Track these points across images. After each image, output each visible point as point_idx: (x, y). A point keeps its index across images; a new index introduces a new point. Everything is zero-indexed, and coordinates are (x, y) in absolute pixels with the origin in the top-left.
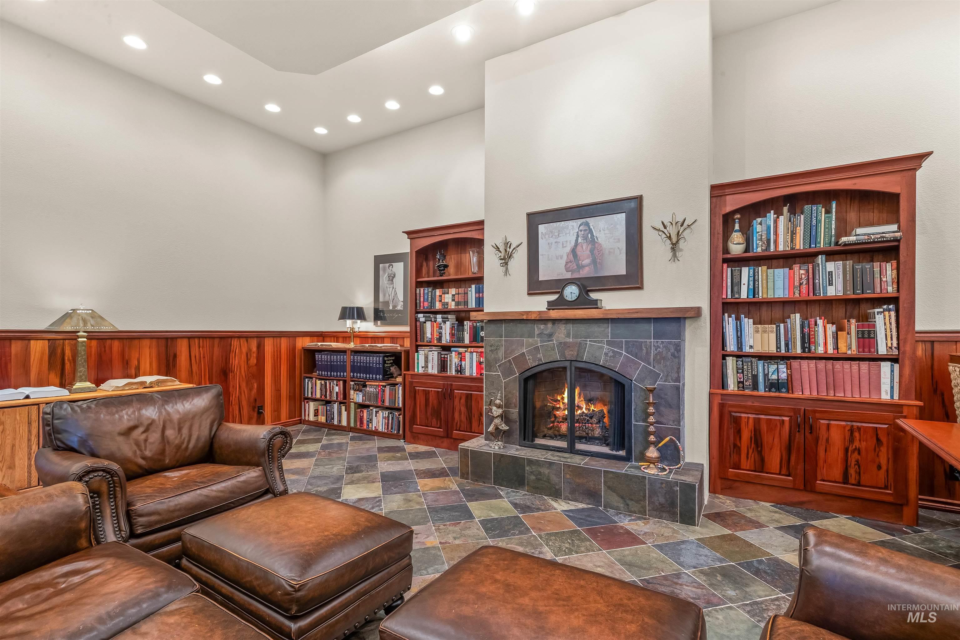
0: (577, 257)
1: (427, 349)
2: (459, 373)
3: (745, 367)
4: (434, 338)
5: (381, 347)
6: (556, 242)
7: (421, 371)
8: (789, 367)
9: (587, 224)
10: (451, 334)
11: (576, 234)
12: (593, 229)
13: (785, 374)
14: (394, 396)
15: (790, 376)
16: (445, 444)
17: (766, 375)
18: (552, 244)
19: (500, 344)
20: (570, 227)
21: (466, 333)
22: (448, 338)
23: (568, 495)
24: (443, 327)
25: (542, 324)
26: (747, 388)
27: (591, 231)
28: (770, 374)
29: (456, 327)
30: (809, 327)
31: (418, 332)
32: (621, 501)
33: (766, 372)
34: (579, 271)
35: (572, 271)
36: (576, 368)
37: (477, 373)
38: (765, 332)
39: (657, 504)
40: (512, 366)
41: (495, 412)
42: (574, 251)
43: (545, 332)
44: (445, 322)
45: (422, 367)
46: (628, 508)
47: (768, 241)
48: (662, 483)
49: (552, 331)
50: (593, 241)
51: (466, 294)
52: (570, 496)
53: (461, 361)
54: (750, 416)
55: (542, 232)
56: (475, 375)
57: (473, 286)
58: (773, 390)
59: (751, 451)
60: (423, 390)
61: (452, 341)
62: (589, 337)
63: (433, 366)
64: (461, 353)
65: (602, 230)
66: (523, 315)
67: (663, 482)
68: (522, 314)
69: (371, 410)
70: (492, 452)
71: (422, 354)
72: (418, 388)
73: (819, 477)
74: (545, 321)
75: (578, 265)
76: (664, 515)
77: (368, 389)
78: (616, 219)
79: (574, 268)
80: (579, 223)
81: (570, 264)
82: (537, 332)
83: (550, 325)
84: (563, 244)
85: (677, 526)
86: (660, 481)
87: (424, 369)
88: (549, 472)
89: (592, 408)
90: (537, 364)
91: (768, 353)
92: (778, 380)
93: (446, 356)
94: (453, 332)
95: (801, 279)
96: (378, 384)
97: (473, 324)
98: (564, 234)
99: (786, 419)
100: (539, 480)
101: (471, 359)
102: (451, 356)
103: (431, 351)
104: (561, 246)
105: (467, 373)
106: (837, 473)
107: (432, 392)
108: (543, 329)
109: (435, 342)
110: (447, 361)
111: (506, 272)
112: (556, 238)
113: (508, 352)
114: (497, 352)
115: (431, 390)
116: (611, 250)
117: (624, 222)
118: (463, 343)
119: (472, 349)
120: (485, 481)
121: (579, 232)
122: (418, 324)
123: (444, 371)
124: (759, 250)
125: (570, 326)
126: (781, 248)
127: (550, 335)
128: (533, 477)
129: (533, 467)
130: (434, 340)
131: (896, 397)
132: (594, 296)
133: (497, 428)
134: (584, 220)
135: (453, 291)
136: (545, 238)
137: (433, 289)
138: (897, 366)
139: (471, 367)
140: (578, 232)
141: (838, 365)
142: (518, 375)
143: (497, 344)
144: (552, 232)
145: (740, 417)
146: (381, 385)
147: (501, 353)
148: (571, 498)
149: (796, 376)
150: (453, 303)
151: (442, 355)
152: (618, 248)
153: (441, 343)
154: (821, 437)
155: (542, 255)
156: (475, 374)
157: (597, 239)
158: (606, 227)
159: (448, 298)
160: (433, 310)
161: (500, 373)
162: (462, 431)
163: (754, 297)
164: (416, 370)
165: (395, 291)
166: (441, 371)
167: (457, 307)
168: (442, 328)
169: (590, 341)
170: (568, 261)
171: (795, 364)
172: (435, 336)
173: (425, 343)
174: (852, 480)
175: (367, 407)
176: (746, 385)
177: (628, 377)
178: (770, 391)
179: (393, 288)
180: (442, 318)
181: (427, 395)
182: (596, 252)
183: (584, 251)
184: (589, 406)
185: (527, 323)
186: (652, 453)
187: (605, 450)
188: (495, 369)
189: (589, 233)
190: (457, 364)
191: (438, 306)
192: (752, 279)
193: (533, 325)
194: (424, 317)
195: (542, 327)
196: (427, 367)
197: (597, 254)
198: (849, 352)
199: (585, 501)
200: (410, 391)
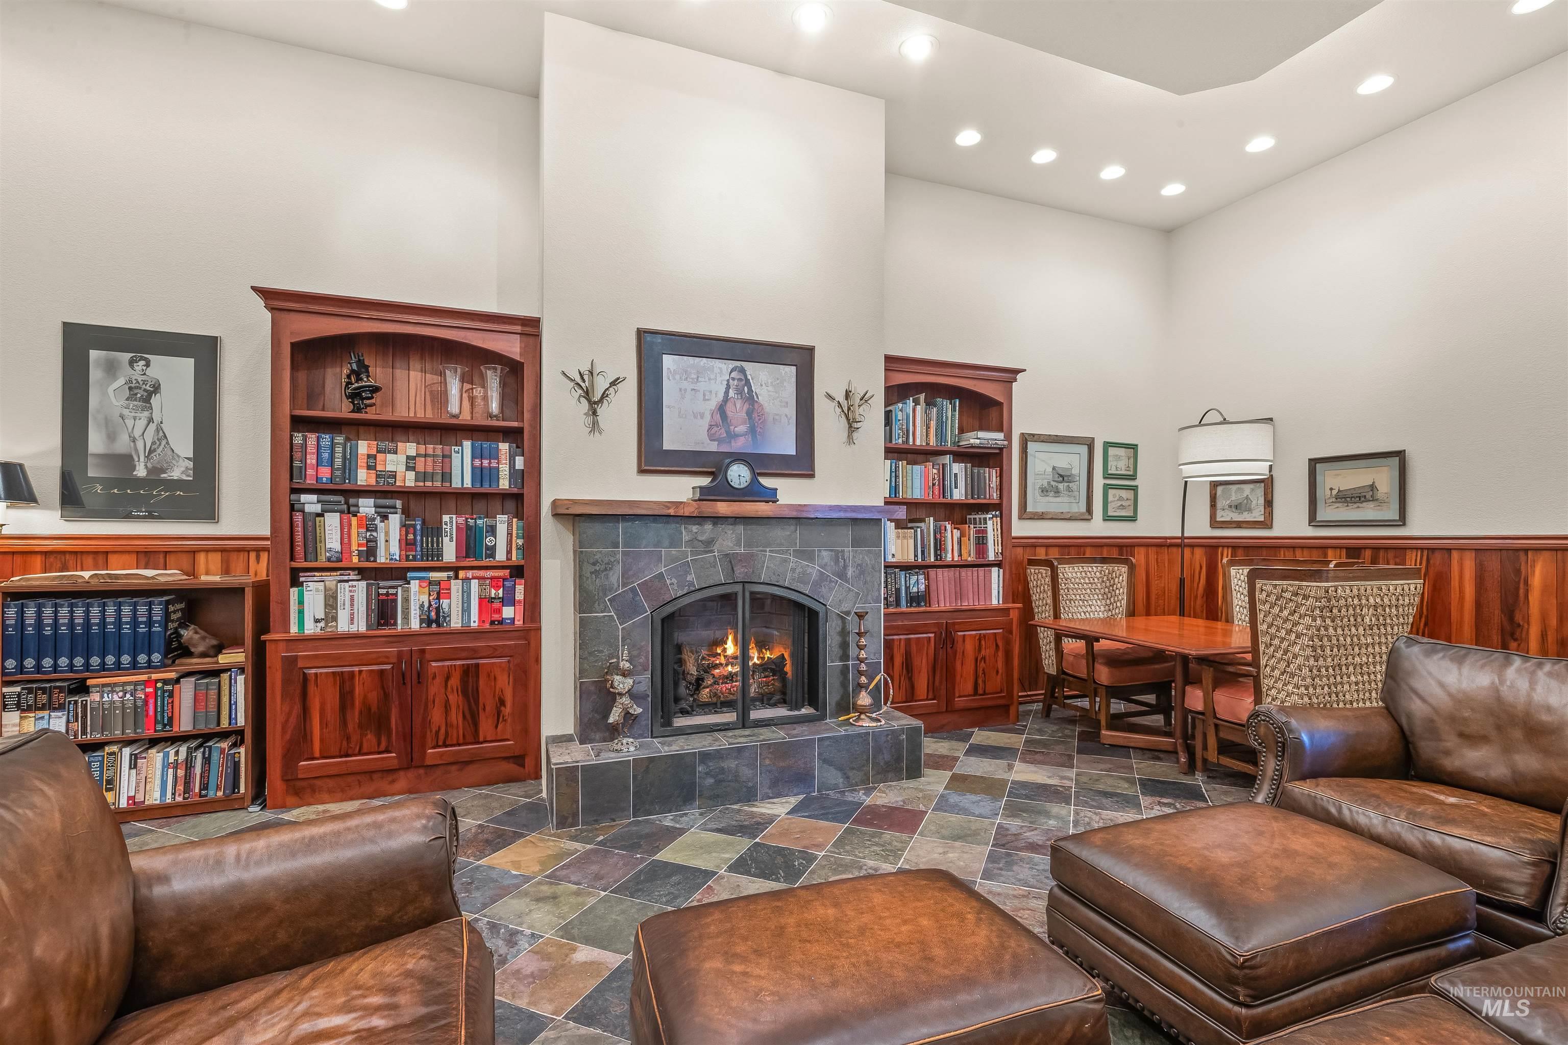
0: (727, 420)
1: (331, 579)
2: (434, 625)
3: (889, 580)
4: (351, 552)
5: (153, 578)
6: (693, 390)
7: (310, 628)
8: (927, 578)
9: (742, 371)
10: (403, 544)
11: (726, 383)
12: (751, 381)
13: (924, 586)
14: (212, 705)
15: (928, 587)
16: (402, 783)
17: (907, 588)
18: (685, 390)
19: (612, 560)
20: (716, 370)
21: (446, 540)
22: (395, 549)
23: (768, 791)
24: (381, 526)
25: (694, 524)
26: (892, 605)
27: (747, 382)
28: (911, 586)
29: (418, 527)
30: (940, 533)
31: (299, 537)
32: (839, 774)
33: (908, 585)
34: (730, 442)
35: (720, 441)
36: (752, 593)
37: (482, 621)
38: (904, 537)
39: (882, 764)
40: (638, 598)
41: (621, 686)
42: (722, 409)
43: (700, 538)
44: (385, 517)
45: (317, 621)
46: (849, 782)
47: (908, 431)
48: (887, 735)
49: (712, 536)
50: (751, 399)
51: (447, 457)
52: (770, 791)
53: (438, 598)
54: (902, 637)
55: (668, 369)
56: (474, 623)
57: (467, 444)
58: (914, 604)
59: (902, 679)
60: (333, 673)
61: (407, 556)
62: (769, 545)
63: (352, 614)
64: (439, 583)
65: (763, 384)
66: (669, 508)
67: (889, 733)
68: (667, 507)
69: (113, 753)
70: (631, 758)
71: (317, 590)
72: (313, 671)
73: (957, 695)
74: (700, 519)
75: (728, 432)
76: (890, 775)
77: (95, 697)
78: (783, 372)
79: (722, 436)
80: (731, 367)
81: (715, 429)
82: (686, 537)
83: (708, 527)
84: (704, 395)
85: (905, 783)
86: (886, 733)
87: (322, 624)
88: (737, 765)
89: (768, 655)
90: (685, 591)
91: (908, 562)
92: (918, 592)
93: (391, 591)
94: (411, 536)
95: (934, 479)
96: (144, 677)
97: (467, 522)
98: (707, 379)
99: (932, 635)
100: (719, 782)
101: (466, 593)
102: (407, 591)
103: (347, 581)
104: (701, 397)
105: (456, 623)
106: (969, 687)
107: (364, 675)
108: (696, 533)
109: (355, 560)
110: (395, 601)
111: (595, 427)
112: (692, 383)
113: (631, 573)
114: (607, 575)
115: (360, 672)
116: (777, 417)
117: (794, 379)
118: (438, 560)
119: (470, 574)
120: (613, 817)
121: (731, 381)
122: (298, 518)
123: (387, 624)
124: (900, 441)
125: (740, 528)
126: (918, 443)
127: (709, 543)
128: (710, 781)
129: (710, 764)
130: (351, 556)
131: (1001, 602)
132: (766, 482)
133: (627, 715)
134: (738, 364)
135: (411, 448)
136: (674, 379)
137: (348, 439)
138: (1001, 571)
139: (466, 610)
140: (728, 381)
141: (964, 571)
142: (649, 613)
143: (606, 560)
144: (686, 372)
145: (893, 640)
146: (157, 681)
147: (615, 576)
148: (771, 795)
149: (933, 587)
150: (411, 475)
151: (379, 588)
152: (786, 416)
153: (375, 561)
154: (958, 650)
155: (669, 407)
156: (476, 624)
157: (758, 398)
158: (770, 381)
159: (394, 463)
160: (347, 486)
161: (613, 614)
162: (452, 746)
163: (895, 496)
164: (294, 629)
165: (159, 429)
166: (379, 624)
167: (421, 484)
168: (376, 528)
169: (771, 551)
170: (713, 423)
171: (932, 572)
172: (354, 547)
173: (322, 561)
174: (980, 691)
175: (97, 746)
176: (890, 602)
177: (821, 601)
178: (911, 606)
179: (150, 420)
180: (376, 506)
181: (347, 684)
182: (755, 415)
183: (737, 410)
184: (763, 653)
185: (668, 523)
186: (864, 699)
187: (782, 712)
188: (602, 606)
189: (746, 385)
190: (426, 605)
191: (363, 477)
192: (893, 474)
193: (678, 525)
194: (318, 502)
195: (695, 528)
196: (335, 619)
197: (757, 419)
198: (969, 559)
199: (792, 791)
200: (286, 682)
